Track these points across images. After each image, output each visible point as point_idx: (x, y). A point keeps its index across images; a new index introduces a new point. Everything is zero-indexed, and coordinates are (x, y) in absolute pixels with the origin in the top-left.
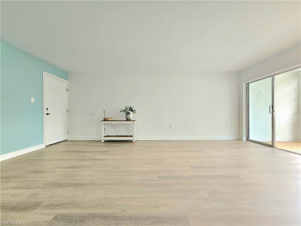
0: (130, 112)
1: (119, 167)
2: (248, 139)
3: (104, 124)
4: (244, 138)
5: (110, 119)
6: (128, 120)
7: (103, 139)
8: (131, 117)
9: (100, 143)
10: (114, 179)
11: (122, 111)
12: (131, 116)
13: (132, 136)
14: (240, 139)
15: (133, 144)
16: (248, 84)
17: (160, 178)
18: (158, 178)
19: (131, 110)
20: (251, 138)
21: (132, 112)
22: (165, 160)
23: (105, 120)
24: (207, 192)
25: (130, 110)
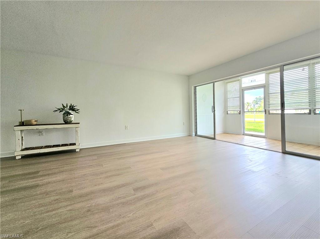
0: (70, 111)
1: (71, 191)
2: (196, 135)
3: (21, 131)
4: (194, 134)
5: (35, 123)
6: (66, 122)
7: (19, 154)
8: (73, 119)
9: (13, 161)
10: (70, 210)
11: (57, 111)
12: (73, 117)
13: (74, 144)
14: (190, 135)
15: (77, 155)
16: (196, 87)
17: (136, 190)
18: (134, 190)
19: (72, 108)
20: (198, 133)
21: (74, 112)
22: (132, 168)
23: (22, 124)
24: (190, 191)
25: (70, 109)
